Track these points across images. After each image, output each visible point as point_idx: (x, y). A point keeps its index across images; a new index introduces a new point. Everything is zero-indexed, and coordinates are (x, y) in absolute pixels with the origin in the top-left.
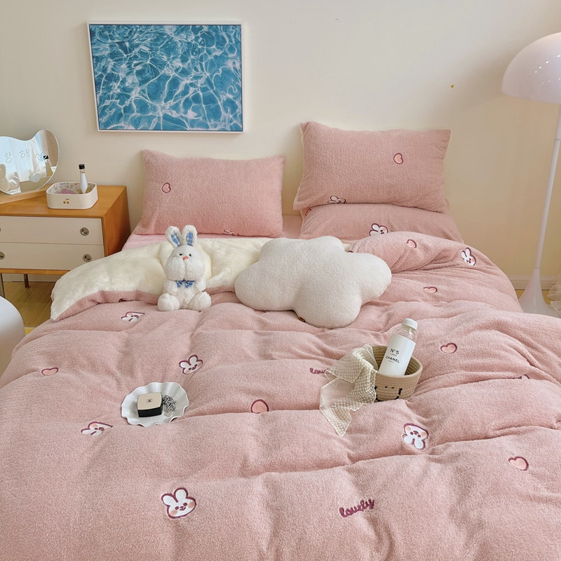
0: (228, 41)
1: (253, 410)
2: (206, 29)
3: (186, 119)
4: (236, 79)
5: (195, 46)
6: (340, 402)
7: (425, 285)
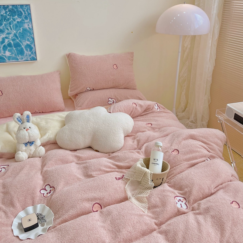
0: (23, 13)
1: (94, 210)
2: (11, 7)
3: (5, 56)
4: (30, 33)
5: (5, 17)
6: (136, 193)
7: (146, 123)
